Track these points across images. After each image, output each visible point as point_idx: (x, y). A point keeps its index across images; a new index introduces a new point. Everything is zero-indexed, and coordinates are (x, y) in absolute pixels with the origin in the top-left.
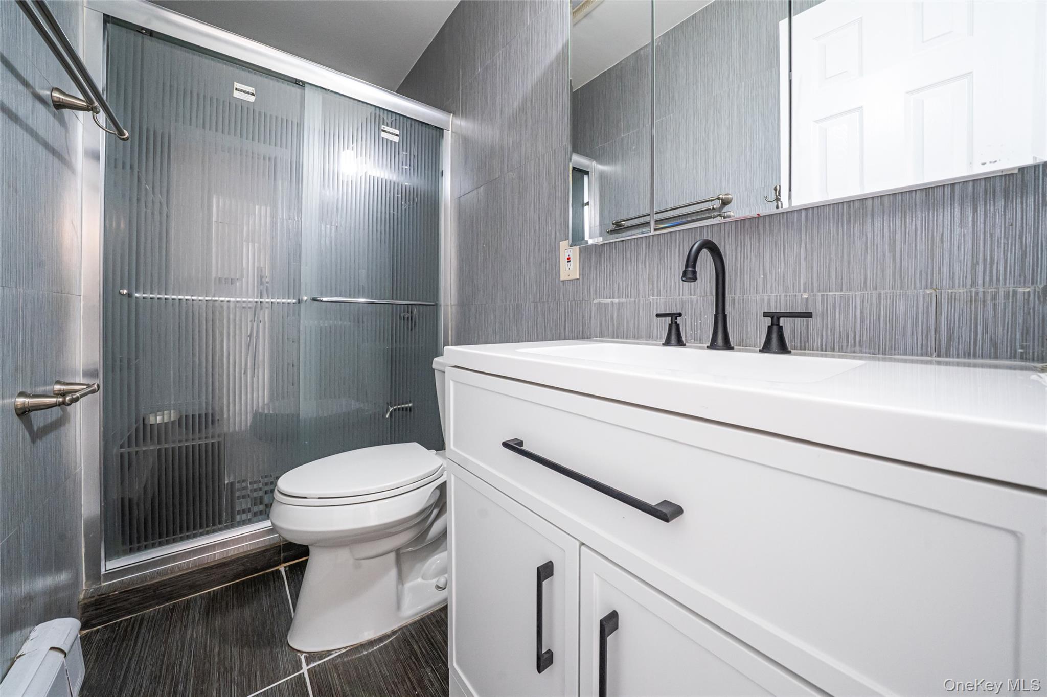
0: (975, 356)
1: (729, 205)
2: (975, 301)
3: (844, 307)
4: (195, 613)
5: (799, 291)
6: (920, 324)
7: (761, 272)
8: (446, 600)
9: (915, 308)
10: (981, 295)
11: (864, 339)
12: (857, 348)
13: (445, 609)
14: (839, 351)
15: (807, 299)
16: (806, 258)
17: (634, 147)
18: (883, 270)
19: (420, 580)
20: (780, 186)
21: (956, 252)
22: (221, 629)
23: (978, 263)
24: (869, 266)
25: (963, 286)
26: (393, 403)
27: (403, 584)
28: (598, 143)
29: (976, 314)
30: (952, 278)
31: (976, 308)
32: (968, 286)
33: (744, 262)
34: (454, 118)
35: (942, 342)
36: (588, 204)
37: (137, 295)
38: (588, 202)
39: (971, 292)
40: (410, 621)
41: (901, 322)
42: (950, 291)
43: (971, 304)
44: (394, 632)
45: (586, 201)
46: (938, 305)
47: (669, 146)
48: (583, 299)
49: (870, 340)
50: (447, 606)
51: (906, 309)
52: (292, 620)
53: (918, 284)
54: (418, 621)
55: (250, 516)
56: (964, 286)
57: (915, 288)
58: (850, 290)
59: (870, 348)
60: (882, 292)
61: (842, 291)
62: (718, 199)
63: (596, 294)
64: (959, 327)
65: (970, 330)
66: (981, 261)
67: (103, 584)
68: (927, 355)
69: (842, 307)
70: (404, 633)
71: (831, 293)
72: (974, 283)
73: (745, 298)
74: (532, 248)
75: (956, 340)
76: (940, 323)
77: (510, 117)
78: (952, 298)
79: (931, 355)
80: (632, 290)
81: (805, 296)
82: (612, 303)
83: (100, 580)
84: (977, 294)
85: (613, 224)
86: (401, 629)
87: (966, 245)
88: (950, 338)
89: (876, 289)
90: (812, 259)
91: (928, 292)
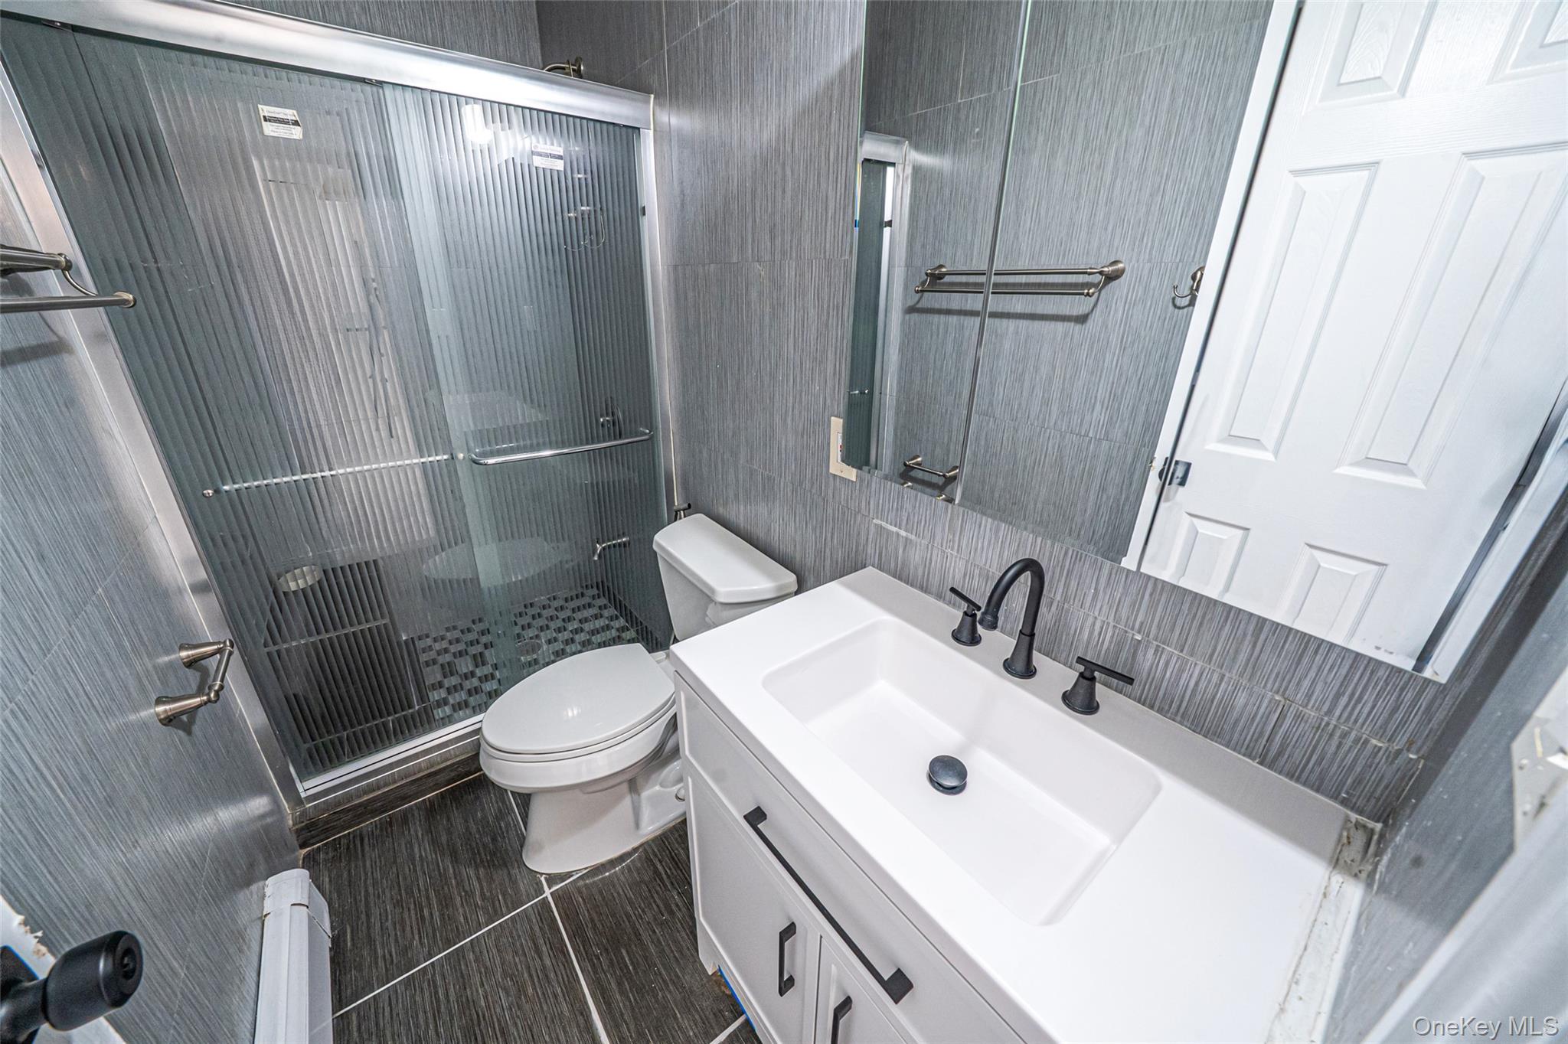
0: (1298, 780)
1: (1117, 281)
2: (1323, 730)
3: (1179, 670)
4: (417, 829)
5: (1132, 629)
6: (1255, 725)
7: (1094, 585)
8: (685, 813)
9: (1256, 707)
10: (1331, 727)
11: (1189, 713)
12: (1178, 718)
13: (684, 822)
14: (1158, 711)
15: (1139, 642)
16: (1151, 595)
17: (977, 130)
18: (1237, 652)
19: (657, 788)
20: (1202, 274)
21: (1326, 671)
22: (448, 845)
23: (1344, 694)
24: (1222, 640)
25: (1316, 709)
26: (601, 540)
27: (639, 795)
28: (915, 104)
29: (1318, 742)
30: (1309, 696)
31: (1320, 737)
32: (1322, 713)
33: (1074, 564)
34: (658, 110)
35: (1270, 754)
36: (889, 224)
37: (226, 488)
38: (891, 221)
39: (1322, 719)
40: (651, 836)
41: (1235, 715)
42: (1301, 708)
43: (1316, 732)
44: (635, 850)
45: (887, 218)
46: (1282, 716)
47: (1041, 138)
48: (859, 511)
49: (1195, 716)
50: (685, 819)
51: (1246, 705)
52: (524, 838)
53: (1269, 685)
54: (660, 835)
55: (448, 710)
56: (1319, 709)
57: (1264, 688)
58: (1192, 656)
59: (1192, 724)
60: (1227, 675)
61: (1182, 651)
62: (1101, 273)
63: (877, 512)
64: (1294, 746)
65: (1304, 755)
66: (1348, 693)
67: (307, 806)
68: (1249, 757)
69: (1175, 670)
70: (645, 850)
71: (1168, 648)
72: (1329, 712)
73: (1065, 606)
74: (790, 405)
75: (1286, 756)
76: (1276, 733)
77: (755, 157)
78: (1299, 717)
79: (1253, 759)
80: (926, 532)
81: (1138, 637)
82: (898, 534)
83: (303, 803)
84: (1328, 724)
85: (927, 274)
86: (641, 845)
87: (1341, 669)
88: (1280, 753)
89: (1221, 668)
90: (1159, 600)
91: (1277, 698)
